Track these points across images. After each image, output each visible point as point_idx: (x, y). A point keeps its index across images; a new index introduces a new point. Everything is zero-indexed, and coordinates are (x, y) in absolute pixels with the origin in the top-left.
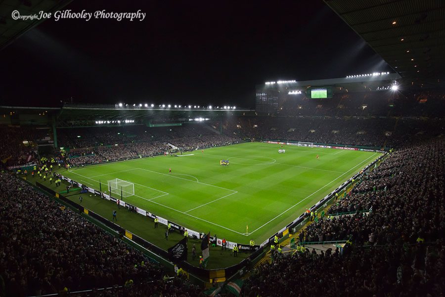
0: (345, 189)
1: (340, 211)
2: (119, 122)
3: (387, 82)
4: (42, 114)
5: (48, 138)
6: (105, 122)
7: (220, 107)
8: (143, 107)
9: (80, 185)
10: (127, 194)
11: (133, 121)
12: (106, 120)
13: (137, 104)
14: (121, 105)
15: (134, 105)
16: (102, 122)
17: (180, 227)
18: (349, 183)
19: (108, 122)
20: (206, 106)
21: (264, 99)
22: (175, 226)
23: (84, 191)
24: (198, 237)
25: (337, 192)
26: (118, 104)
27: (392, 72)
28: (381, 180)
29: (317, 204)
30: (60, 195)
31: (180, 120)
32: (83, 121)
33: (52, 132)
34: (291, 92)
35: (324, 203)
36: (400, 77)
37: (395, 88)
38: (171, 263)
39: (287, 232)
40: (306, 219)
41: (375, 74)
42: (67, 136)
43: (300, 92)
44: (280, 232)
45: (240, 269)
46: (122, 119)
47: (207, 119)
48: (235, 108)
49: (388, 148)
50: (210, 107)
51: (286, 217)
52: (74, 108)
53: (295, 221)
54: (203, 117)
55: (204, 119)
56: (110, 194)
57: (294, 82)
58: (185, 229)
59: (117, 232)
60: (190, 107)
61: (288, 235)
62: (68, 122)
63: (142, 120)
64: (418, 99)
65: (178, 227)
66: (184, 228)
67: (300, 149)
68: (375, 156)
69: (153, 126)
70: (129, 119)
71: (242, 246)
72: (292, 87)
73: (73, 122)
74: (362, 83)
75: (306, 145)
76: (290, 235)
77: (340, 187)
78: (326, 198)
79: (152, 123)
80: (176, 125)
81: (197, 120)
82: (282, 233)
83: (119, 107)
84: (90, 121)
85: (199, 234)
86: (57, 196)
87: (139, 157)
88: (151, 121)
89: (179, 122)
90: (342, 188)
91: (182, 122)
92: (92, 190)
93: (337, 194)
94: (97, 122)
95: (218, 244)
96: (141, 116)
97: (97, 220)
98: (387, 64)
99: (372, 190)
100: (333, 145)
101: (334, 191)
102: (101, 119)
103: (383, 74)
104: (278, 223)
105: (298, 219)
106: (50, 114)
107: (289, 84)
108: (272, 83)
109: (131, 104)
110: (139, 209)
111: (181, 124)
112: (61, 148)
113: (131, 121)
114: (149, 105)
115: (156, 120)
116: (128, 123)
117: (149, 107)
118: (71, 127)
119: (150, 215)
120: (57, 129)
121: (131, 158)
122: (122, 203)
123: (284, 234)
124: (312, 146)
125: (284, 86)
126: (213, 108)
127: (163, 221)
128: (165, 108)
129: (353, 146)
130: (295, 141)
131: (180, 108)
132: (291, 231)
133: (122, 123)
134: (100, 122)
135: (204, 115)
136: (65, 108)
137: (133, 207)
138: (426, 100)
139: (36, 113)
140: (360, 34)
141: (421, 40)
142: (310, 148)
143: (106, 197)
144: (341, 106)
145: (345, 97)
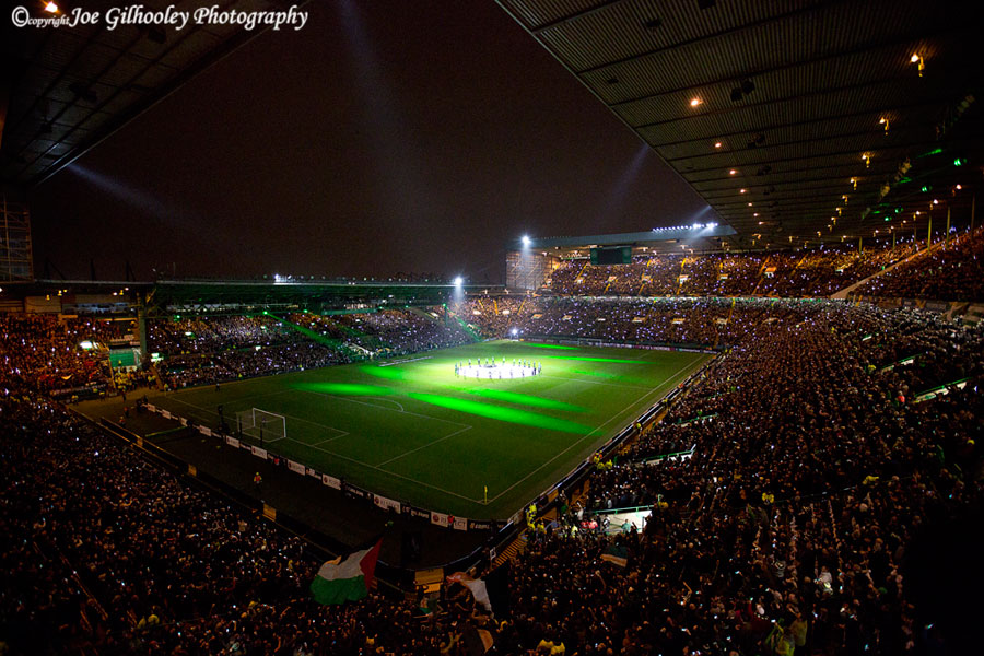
0: (654, 416)
1: (646, 453)
4: (118, 292)
5: (128, 338)
10: (271, 436)
17: (365, 494)
18: (661, 405)
21: (520, 267)
22: (357, 493)
23: (192, 431)
24: (399, 511)
25: (641, 422)
28: (712, 399)
29: (609, 443)
30: (144, 442)
31: (373, 302)
32: (196, 306)
33: (138, 325)
35: (619, 440)
39: (556, 494)
41: (697, 227)
42: (166, 333)
44: (542, 495)
49: (721, 348)
52: (178, 283)
53: (570, 475)
56: (239, 436)
58: (375, 496)
64: (764, 267)
65: (362, 494)
66: (372, 496)
67: (581, 351)
71: (476, 523)
74: (679, 240)
75: (591, 344)
78: (622, 433)
82: (547, 497)
84: (208, 306)
86: (140, 442)
87: (299, 370)
88: (322, 304)
90: (649, 415)
91: (377, 306)
92: (206, 431)
93: (639, 425)
95: (433, 521)
96: (302, 297)
99: (696, 416)
100: (635, 342)
101: (636, 420)
104: (539, 480)
105: (575, 471)
106: (134, 294)
110: (292, 462)
111: (375, 310)
112: (155, 355)
115: (331, 304)
117: (318, 280)
118: (173, 317)
119: (312, 472)
120: (146, 320)
121: (283, 372)
122: (261, 453)
123: (550, 500)
124: (600, 344)
127: (333, 482)
128: (347, 282)
135: (416, 293)
136: (161, 282)
137: (281, 460)
138: (775, 269)
139: (107, 291)
140: (668, 161)
141: (759, 174)
142: (598, 348)
143: (233, 442)
144: (646, 278)
145: (653, 262)
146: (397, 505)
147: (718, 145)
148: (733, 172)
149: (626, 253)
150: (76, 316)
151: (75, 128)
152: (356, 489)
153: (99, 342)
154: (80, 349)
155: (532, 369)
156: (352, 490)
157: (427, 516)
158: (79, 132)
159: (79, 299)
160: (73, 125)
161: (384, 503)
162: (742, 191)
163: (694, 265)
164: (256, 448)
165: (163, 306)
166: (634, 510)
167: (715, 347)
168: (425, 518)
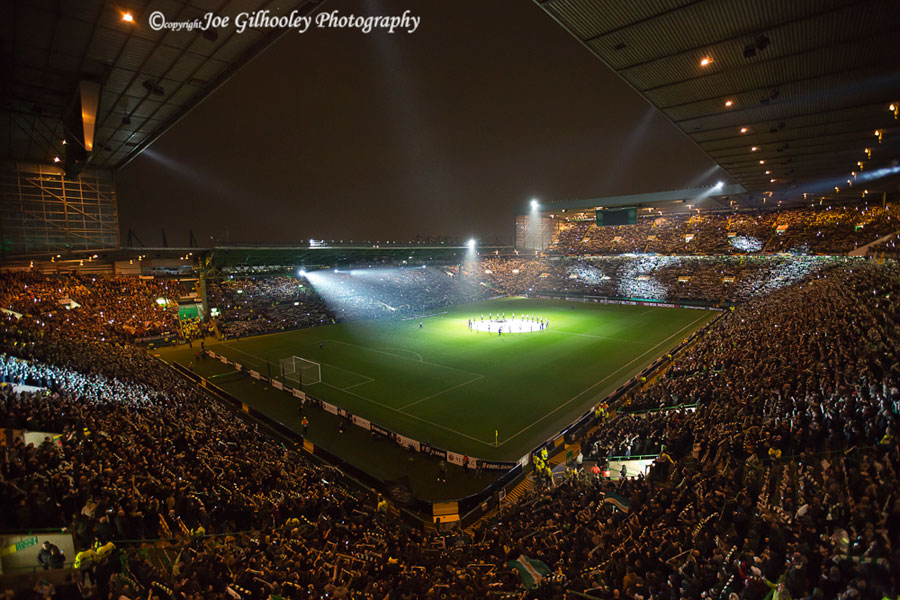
0: (657, 370)
4: (184, 257)
5: (192, 295)
8: (337, 244)
9: (239, 367)
10: (309, 380)
15: (322, 241)
17: (389, 433)
18: (664, 360)
22: (383, 432)
23: (244, 375)
24: (418, 450)
25: (645, 375)
29: (611, 396)
32: (246, 268)
35: (623, 392)
36: (745, 191)
38: (373, 490)
39: (562, 440)
42: (222, 291)
44: (549, 441)
45: (482, 501)
49: (727, 305)
50: (442, 242)
51: (561, 416)
52: (231, 248)
53: (575, 422)
56: (282, 380)
58: (398, 436)
59: (291, 440)
60: (410, 242)
61: (563, 445)
62: (224, 270)
64: (775, 225)
65: (386, 433)
66: (395, 435)
67: (586, 308)
68: (708, 316)
69: (353, 273)
70: (315, 263)
71: (488, 463)
72: (572, 210)
73: (230, 270)
74: (684, 200)
75: (596, 301)
76: (566, 446)
77: (649, 367)
78: (625, 385)
79: (352, 269)
82: (553, 442)
84: (255, 268)
85: (419, 443)
87: (332, 323)
88: (351, 265)
90: (653, 369)
91: (399, 266)
92: (256, 375)
95: (448, 460)
96: (333, 258)
99: (701, 371)
101: (641, 374)
104: (547, 426)
105: (580, 419)
106: (197, 258)
110: (326, 403)
112: (214, 310)
117: (347, 245)
119: (343, 413)
120: (207, 281)
121: (319, 324)
123: (556, 445)
124: (605, 301)
127: (363, 423)
129: (672, 301)
130: (579, 294)
131: (395, 245)
132: (567, 440)
135: (434, 254)
136: (218, 248)
137: (317, 401)
138: (787, 226)
139: (176, 256)
140: (675, 122)
141: (773, 131)
142: (603, 304)
143: (278, 385)
144: (651, 238)
145: (658, 222)
146: (416, 444)
148: (743, 130)
149: (631, 214)
150: (152, 277)
151: (148, 119)
152: (381, 429)
153: (171, 298)
154: (157, 305)
155: (540, 324)
156: (378, 430)
157: (443, 455)
158: (150, 122)
159: (155, 263)
160: (147, 116)
161: (405, 441)
162: (754, 149)
163: (700, 225)
164: (297, 391)
165: (220, 269)
166: (638, 459)
167: (721, 304)
168: (441, 457)
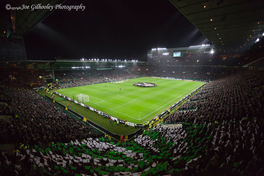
0: (186, 99)
1: (183, 109)
2: (83, 67)
3: (209, 49)
4: (47, 64)
5: (51, 75)
6: (76, 68)
7: (130, 60)
8: (94, 60)
9: (64, 97)
10: (86, 101)
11: (89, 67)
12: (77, 67)
13: (91, 59)
14: (83, 59)
15: (90, 59)
16: (75, 68)
17: (109, 116)
18: (189, 96)
19: (78, 68)
20: (124, 60)
21: (151, 57)
22: (107, 116)
23: (66, 99)
25: (183, 100)
26: (82, 59)
27: (211, 44)
28: (203, 95)
29: (173, 106)
30: (55, 101)
31: (111, 66)
32: (66, 67)
33: (52, 72)
34: (164, 53)
35: (176, 105)
36: (215, 47)
37: (212, 52)
38: (104, 132)
39: (158, 118)
40: (167, 112)
41: (203, 45)
42: (59, 74)
43: (168, 54)
44: (154, 118)
45: (135, 135)
46: (84, 66)
47: (124, 66)
48: (137, 61)
50: (126, 60)
51: (158, 112)
52: (61, 61)
53: (162, 114)
54: (122, 65)
55: (123, 66)
56: (78, 100)
57: (165, 49)
59: (80, 118)
60: (116, 60)
61: (158, 120)
62: (60, 68)
63: (94, 67)
64: (223, 57)
65: (108, 116)
67: (168, 80)
68: (202, 84)
69: (99, 69)
70: (87, 66)
72: (164, 51)
73: (61, 68)
74: (197, 49)
75: (170, 79)
76: (159, 120)
77: (184, 98)
78: (177, 103)
79: (98, 68)
80: (110, 69)
81: (119, 66)
82: (156, 119)
83: (82, 61)
84: (69, 67)
85: (117, 119)
86: (54, 101)
87: (92, 84)
88: (98, 67)
89: (111, 68)
91: (112, 67)
92: (70, 99)
93: (182, 101)
94: (72, 68)
96: (93, 65)
97: (71, 113)
98: (208, 40)
99: (199, 99)
100: (183, 78)
101: (182, 100)
102: (74, 66)
103: (207, 45)
104: (154, 114)
105: (164, 112)
106: (51, 64)
107: (163, 50)
108: (155, 49)
109: (88, 59)
110: (90, 108)
111: (112, 69)
112: (57, 80)
113: (88, 67)
114: (97, 60)
115: (100, 67)
116: (87, 68)
117: (97, 61)
118: (61, 70)
119: (95, 110)
120: (54, 71)
121: (88, 84)
122: (83, 105)
124: (173, 79)
125: (161, 51)
126: (127, 61)
128: (104, 61)
129: (192, 79)
130: (165, 77)
131: (112, 61)
132: (160, 118)
133: (84, 68)
134: (74, 68)
135: (123, 64)
136: (57, 61)
137: (88, 107)
138: (226, 58)
139: (44, 63)
140: (195, 25)
141: (224, 29)
142: (172, 80)
143: (76, 102)
144: (187, 61)
145: (189, 56)
147: (211, 20)
148: (215, 29)
150: (37, 70)
151: (33, 19)
152: (106, 115)
153: (43, 76)
154: (39, 78)
156: (105, 115)
159: (38, 65)
161: (113, 118)
162: (218, 34)
163: (201, 57)
165: (58, 68)
166: (179, 123)
167: (206, 80)
168: (123, 123)
